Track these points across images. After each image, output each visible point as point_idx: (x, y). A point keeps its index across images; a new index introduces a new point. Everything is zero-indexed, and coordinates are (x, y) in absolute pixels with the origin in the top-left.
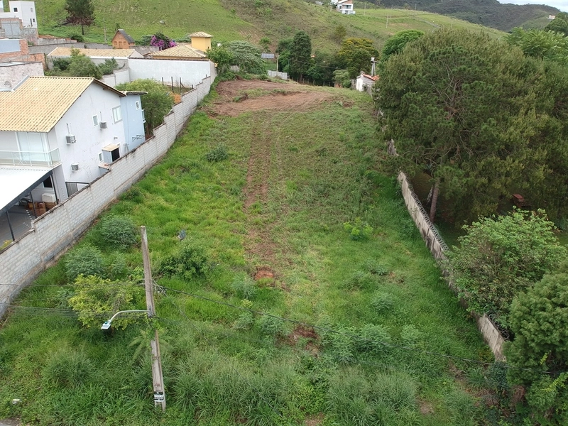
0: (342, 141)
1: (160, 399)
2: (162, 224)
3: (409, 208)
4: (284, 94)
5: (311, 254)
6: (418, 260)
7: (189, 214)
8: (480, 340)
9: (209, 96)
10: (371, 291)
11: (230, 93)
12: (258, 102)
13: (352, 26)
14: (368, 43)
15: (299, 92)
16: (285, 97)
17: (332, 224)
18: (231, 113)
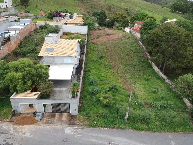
0: (131, 51)
1: (126, 119)
2: (99, 78)
3: (155, 70)
4: (109, 35)
5: (138, 85)
6: (163, 85)
7: (103, 75)
8: (184, 104)
9: (88, 37)
10: (157, 94)
11: (94, 36)
12: (103, 38)
13: (112, 5)
14: (123, 14)
15: (113, 34)
16: (109, 36)
17: (139, 76)
18: (98, 43)
